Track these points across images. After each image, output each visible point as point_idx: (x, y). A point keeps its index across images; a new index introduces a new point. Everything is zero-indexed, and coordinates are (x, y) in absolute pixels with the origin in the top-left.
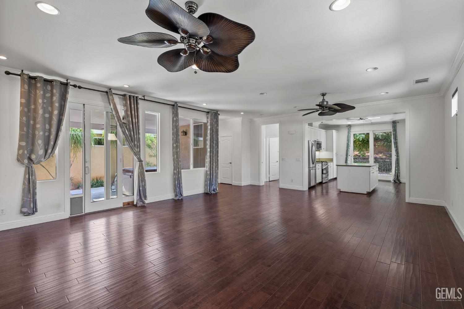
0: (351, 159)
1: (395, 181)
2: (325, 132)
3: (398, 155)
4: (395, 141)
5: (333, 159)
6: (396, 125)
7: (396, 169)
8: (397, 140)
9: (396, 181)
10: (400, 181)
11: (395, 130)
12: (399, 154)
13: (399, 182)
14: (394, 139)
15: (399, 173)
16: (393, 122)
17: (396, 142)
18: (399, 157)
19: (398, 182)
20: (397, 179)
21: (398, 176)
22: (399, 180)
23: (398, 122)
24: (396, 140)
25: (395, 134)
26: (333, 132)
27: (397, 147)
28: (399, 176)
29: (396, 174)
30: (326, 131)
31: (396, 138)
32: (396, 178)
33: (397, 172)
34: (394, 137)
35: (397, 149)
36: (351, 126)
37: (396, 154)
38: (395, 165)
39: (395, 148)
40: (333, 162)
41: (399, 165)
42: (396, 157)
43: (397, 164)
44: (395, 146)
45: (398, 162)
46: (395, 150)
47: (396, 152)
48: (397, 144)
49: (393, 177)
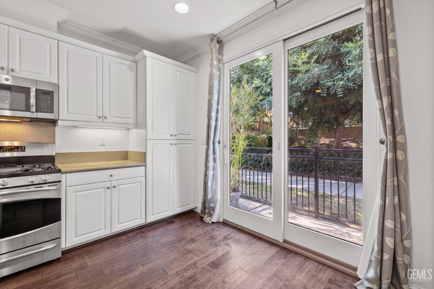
0: (224, 154)
2: (128, 63)
3: (399, 138)
4: (380, 58)
7: (389, 224)
8: (395, 46)
12: (403, 132)
14: (373, 45)
15: (408, 251)
18: (405, 151)
24: (385, 51)
27: (390, 94)
29: (386, 257)
30: (131, 58)
31: (384, 43)
33: (389, 242)
34: (373, 35)
35: (391, 106)
36: (219, 42)
37: (386, 135)
38: (378, 201)
39: (380, 98)
40: (145, 166)
41: (403, 204)
42: (385, 152)
43: (394, 195)
44: (381, 87)
45: (396, 184)
46: (382, 110)
47: (388, 122)
48: (393, 75)
49: (371, 261)
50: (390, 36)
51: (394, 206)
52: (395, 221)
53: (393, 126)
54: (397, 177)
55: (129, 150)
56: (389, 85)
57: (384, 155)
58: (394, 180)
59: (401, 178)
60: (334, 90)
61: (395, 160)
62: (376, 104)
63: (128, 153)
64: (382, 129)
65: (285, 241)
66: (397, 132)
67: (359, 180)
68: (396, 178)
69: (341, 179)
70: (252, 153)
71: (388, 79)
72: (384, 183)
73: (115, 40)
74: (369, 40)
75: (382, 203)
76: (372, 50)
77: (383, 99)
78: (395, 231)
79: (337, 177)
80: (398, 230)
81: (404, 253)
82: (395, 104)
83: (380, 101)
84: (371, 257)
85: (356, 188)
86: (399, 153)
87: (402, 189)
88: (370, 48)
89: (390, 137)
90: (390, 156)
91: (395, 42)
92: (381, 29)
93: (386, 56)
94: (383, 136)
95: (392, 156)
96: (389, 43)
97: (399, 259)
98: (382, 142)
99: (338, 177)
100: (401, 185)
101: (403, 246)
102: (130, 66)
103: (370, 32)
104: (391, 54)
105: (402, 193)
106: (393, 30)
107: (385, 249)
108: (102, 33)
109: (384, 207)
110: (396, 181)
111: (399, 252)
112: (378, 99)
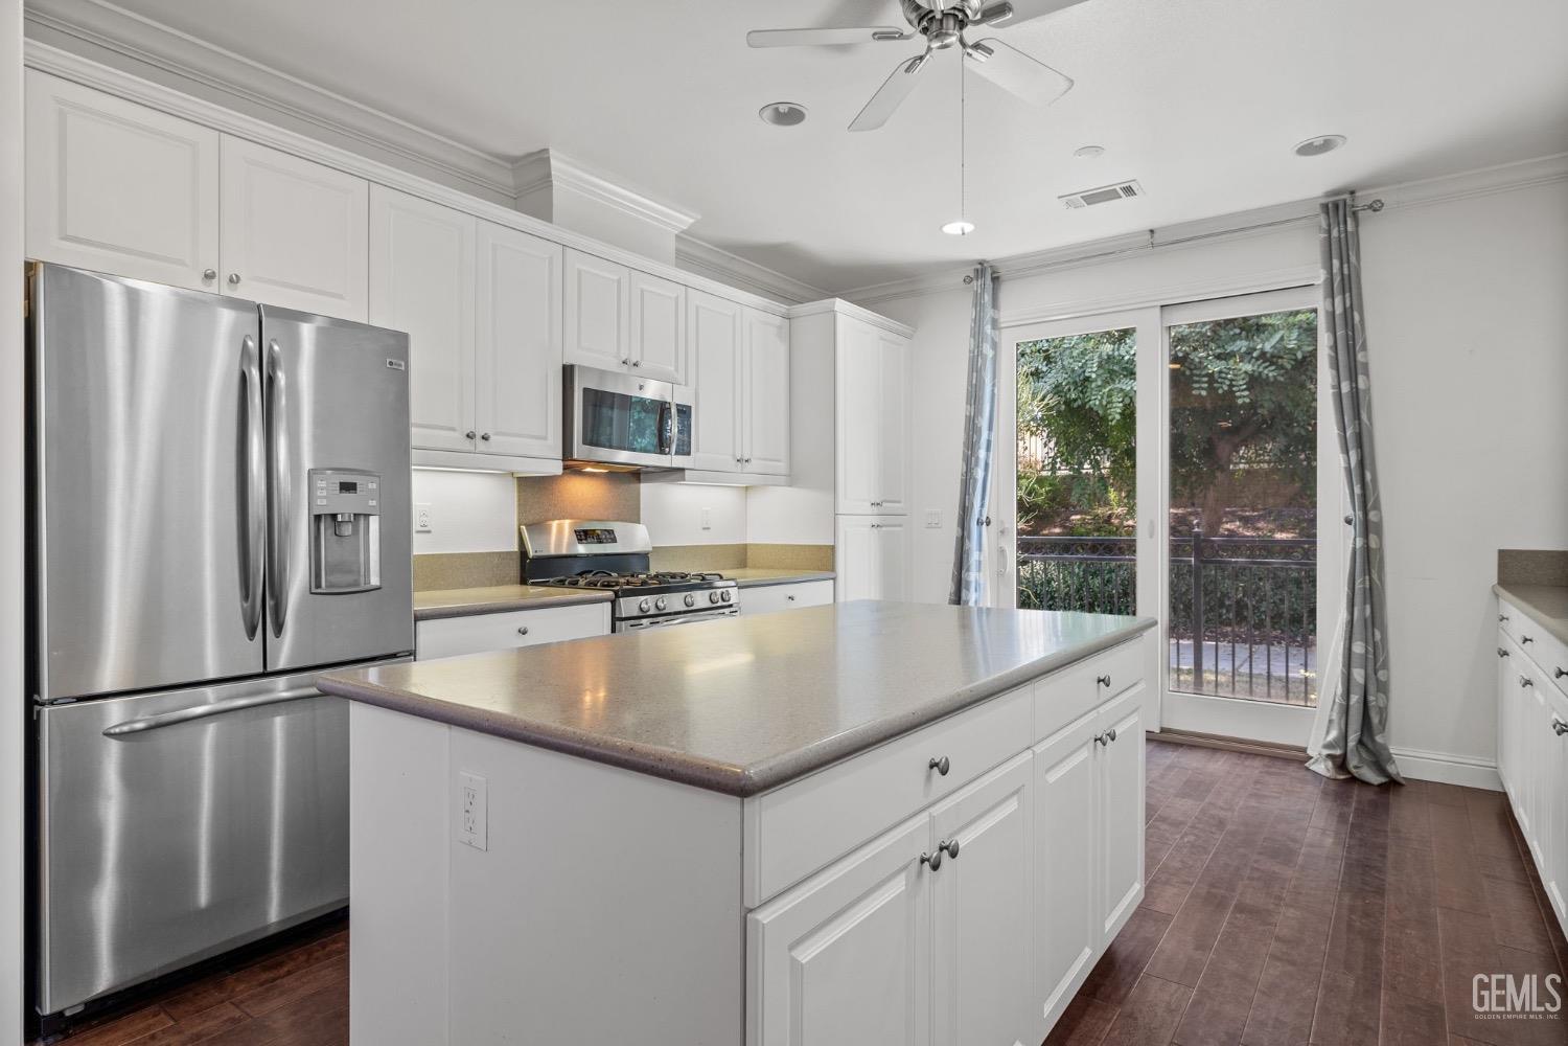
0: (1002, 551)
1: (1341, 764)
2: (778, 320)
3: (1372, 516)
4: (1345, 387)
5: (833, 548)
6: (1356, 233)
7: (1358, 648)
8: (1367, 374)
9: (1353, 762)
10: (1391, 769)
11: (1345, 283)
12: (1377, 506)
13: (1382, 771)
14: (1335, 364)
15: (1383, 688)
16: (1325, 207)
17: (1355, 394)
18: (1379, 534)
19: (1375, 778)
20: (1360, 742)
21: (1375, 719)
22: (1379, 761)
23: (1375, 206)
24: (1353, 379)
25: (1347, 314)
26: (840, 318)
27: (1360, 445)
28: (1383, 723)
29: (1355, 698)
30: (783, 308)
31: (1351, 364)
32: (1352, 743)
33: (1358, 675)
34: (1335, 348)
35: (1362, 465)
36: (995, 279)
37: (1355, 511)
38: (1343, 616)
39: (1347, 452)
40: (834, 579)
41: (1377, 615)
42: (1353, 537)
43: (1365, 604)
44: (1348, 434)
45: (1368, 586)
46: (1349, 470)
47: (1357, 490)
48: (1364, 417)
49: (1330, 721)
50: (1360, 357)
51: (1365, 620)
52: (1366, 642)
53: (1364, 496)
54: (1370, 575)
55: (749, 541)
56: (1357, 431)
57: (1352, 541)
58: (1364, 580)
59: (1375, 576)
60: (1228, 383)
61: (1367, 549)
62: (1341, 459)
63: (746, 549)
64: (1349, 500)
65: (1163, 730)
66: (1369, 505)
67: (1276, 637)
68: (1367, 577)
69: (1225, 635)
70: (1053, 552)
71: (1357, 422)
72: (1351, 586)
73: (733, 258)
74: (1330, 356)
75: (1349, 618)
76: (1334, 372)
77: (1351, 453)
78: (1366, 658)
79: (1211, 632)
80: (1371, 656)
81: (1378, 691)
82: (1367, 462)
83: (1345, 456)
84: (1330, 716)
85: (1272, 657)
86: (1373, 538)
87: (1375, 592)
88: (1327, 331)
89: (1359, 514)
90: (1359, 542)
91: (1366, 365)
92: (1348, 341)
93: (1354, 385)
94: (1350, 513)
95: (1362, 543)
96: (1359, 367)
97: (1371, 698)
98: (1348, 522)
99: (1216, 632)
100: (1374, 587)
101: (1377, 679)
102: (780, 327)
103: (1332, 343)
104: (1361, 385)
105: (1375, 599)
106: (1364, 347)
107: (1352, 689)
108: (716, 246)
109: (1351, 623)
110: (1367, 583)
111: (1372, 688)
112: (1343, 453)
